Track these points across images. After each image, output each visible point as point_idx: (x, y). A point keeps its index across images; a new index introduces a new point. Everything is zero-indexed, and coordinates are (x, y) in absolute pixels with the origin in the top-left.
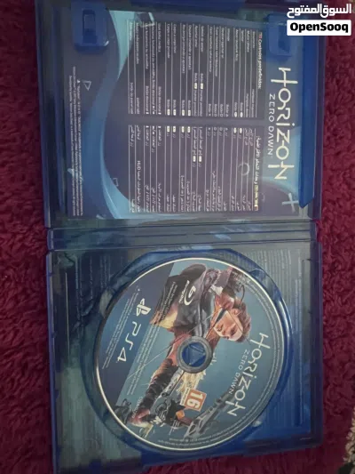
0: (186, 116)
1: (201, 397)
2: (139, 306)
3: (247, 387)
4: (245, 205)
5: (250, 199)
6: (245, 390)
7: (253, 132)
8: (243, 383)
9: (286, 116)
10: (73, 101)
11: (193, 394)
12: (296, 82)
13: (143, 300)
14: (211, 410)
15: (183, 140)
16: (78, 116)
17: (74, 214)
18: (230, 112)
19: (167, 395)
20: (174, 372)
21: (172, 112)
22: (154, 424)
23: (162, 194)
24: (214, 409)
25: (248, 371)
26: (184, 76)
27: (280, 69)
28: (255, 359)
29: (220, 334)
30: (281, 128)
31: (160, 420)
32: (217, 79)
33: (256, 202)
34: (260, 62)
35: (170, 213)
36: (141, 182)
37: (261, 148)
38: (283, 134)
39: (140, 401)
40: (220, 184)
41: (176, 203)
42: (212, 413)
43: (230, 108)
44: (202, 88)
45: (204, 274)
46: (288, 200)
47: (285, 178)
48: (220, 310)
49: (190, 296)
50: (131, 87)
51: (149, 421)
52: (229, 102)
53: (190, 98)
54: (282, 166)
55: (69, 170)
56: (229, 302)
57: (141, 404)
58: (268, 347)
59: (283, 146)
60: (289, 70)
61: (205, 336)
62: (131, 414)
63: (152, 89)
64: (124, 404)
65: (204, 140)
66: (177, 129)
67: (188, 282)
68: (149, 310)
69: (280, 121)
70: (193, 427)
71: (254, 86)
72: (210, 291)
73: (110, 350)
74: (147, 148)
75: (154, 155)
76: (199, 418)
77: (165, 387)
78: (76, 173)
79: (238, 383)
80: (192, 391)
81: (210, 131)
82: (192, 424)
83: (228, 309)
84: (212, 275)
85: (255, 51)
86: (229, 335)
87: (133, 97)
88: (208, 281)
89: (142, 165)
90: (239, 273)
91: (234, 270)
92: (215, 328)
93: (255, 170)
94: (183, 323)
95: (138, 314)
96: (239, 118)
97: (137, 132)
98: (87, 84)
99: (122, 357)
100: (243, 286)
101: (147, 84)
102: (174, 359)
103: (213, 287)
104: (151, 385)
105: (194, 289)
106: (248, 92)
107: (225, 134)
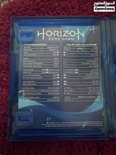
0: (59, 76)
7: (65, 47)
10: (56, 125)
16: (61, 123)
18: (57, 57)
23: (92, 86)
32: (44, 63)
33: (94, 45)
37: (71, 43)
41: (95, 80)
44: (48, 70)
50: (49, 100)
52: (53, 58)
53: (52, 75)
65: (69, 68)
66: (65, 80)
71: (46, 47)
75: (76, 90)
81: (65, 66)
85: (32, 47)
87: (53, 99)
96: (59, 53)
101: (47, 93)
107: (66, 59)
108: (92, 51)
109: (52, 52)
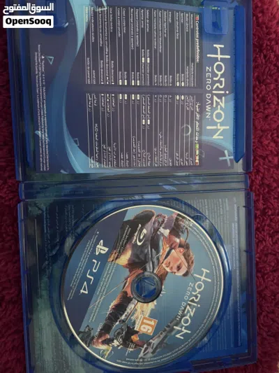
0: (136, 86)
1: (152, 323)
2: (98, 246)
3: (192, 315)
4: (188, 160)
5: (192, 156)
6: (190, 317)
7: (193, 99)
8: (188, 311)
9: (221, 85)
10: (38, 74)
11: (145, 321)
12: (229, 57)
13: (102, 241)
14: (161, 334)
15: (133, 106)
16: (43, 86)
17: (42, 170)
18: (173, 82)
19: (123, 321)
20: (129, 302)
21: (123, 82)
22: (113, 346)
23: (117, 152)
24: (164, 334)
25: (192, 301)
26: (133, 51)
27: (215, 45)
28: (198, 290)
29: (168, 270)
30: (216, 95)
31: (118, 343)
32: (161, 54)
33: (197, 158)
34: (197, 40)
35: (124, 168)
36: (99, 142)
37: (201, 113)
38: (219, 101)
39: (100, 327)
40: (166, 143)
41: (129, 159)
42: (162, 336)
43: (173, 78)
44: (148, 62)
45: (153, 219)
46: (225, 156)
47: (222, 137)
48: (168, 249)
49: (141, 237)
50: (88, 61)
51: (108, 344)
52: (172, 73)
53: (138, 71)
54: (219, 127)
55: (36, 132)
56: (175, 242)
57: (101, 330)
58: (210, 280)
59: (219, 111)
60: (223, 46)
61: (155, 272)
62: (93, 338)
63: (106, 63)
64: (87, 330)
65: (151, 106)
66: (129, 97)
67: (140, 226)
68: (107, 249)
69: (215, 90)
70: (146, 349)
71: (193, 60)
72: (159, 233)
73: (74, 283)
74: (103, 113)
75: (109, 119)
76: (151, 341)
77: (122, 315)
78: (42, 134)
79: (184, 311)
80: (144, 318)
81: (157, 98)
82: (145, 346)
83: (174, 248)
84: (160, 220)
85: (193, 31)
86: (176, 271)
87: (90, 70)
88: (157, 224)
89: (99, 127)
90: (184, 218)
91: (179, 215)
92: (163, 265)
93: (196, 131)
94: (137, 260)
95: (97, 253)
96: (180, 87)
97: (94, 100)
98: (51, 59)
99: (85, 290)
100: (187, 228)
101: (102, 58)
102: (129, 291)
103: (162, 230)
104: (110, 314)
105: (145, 231)
106: (188, 64)
107: (169, 101)
108: (186, 155)
109: (183, 72)
